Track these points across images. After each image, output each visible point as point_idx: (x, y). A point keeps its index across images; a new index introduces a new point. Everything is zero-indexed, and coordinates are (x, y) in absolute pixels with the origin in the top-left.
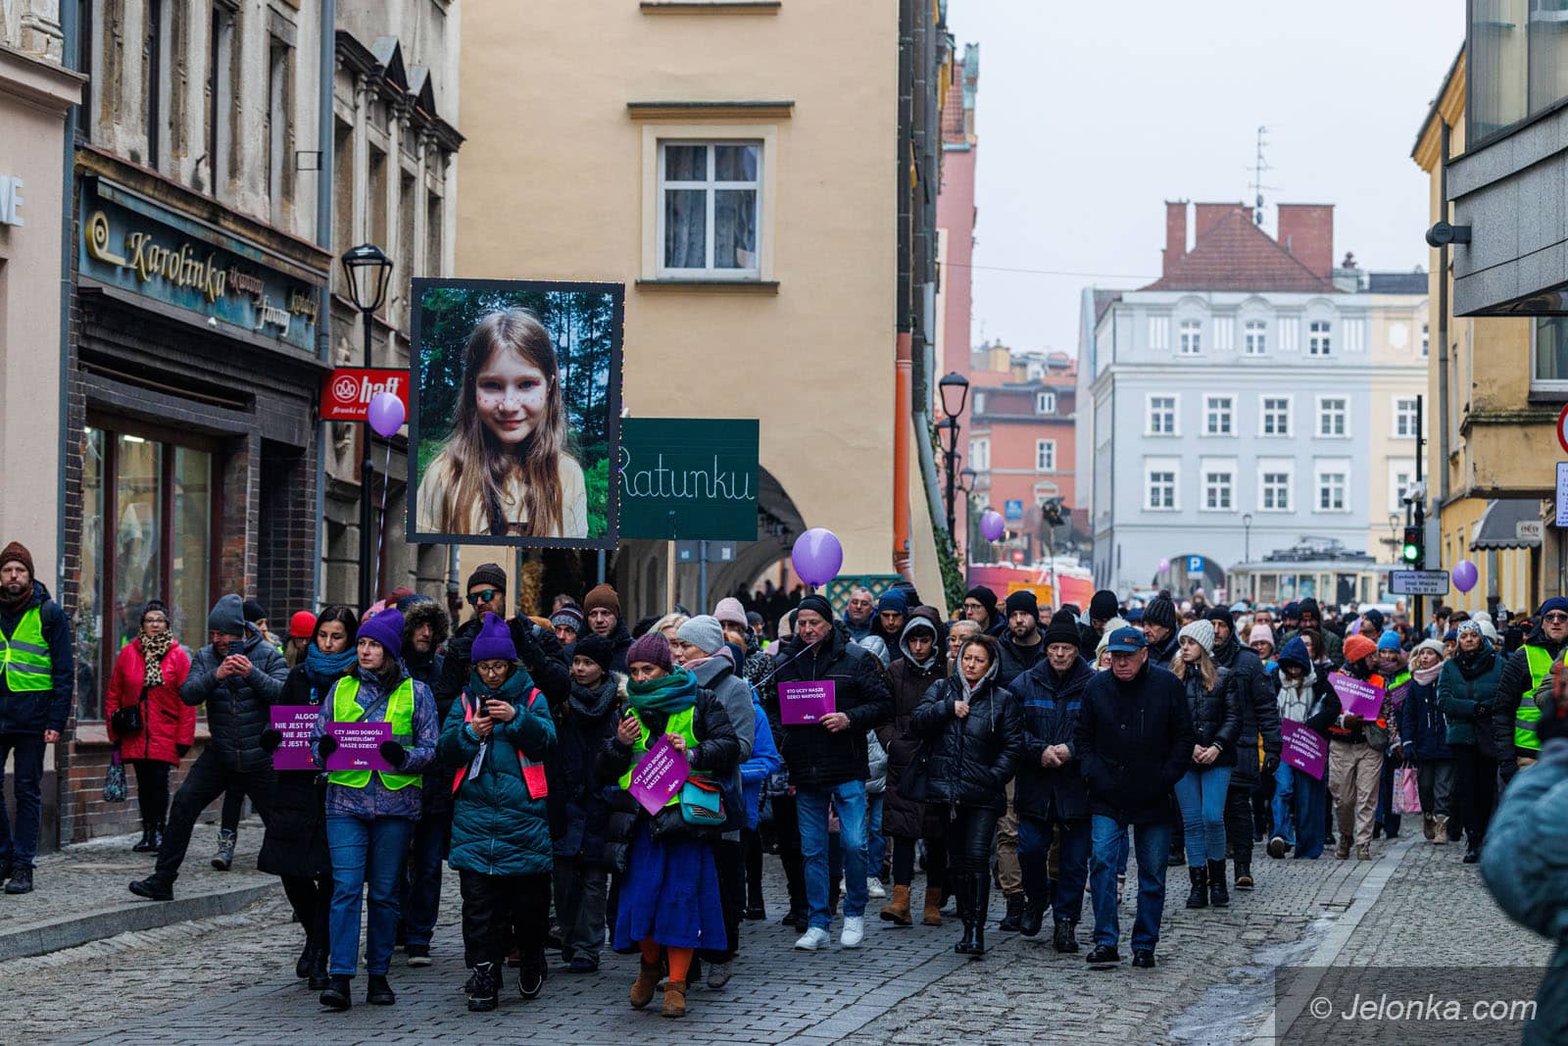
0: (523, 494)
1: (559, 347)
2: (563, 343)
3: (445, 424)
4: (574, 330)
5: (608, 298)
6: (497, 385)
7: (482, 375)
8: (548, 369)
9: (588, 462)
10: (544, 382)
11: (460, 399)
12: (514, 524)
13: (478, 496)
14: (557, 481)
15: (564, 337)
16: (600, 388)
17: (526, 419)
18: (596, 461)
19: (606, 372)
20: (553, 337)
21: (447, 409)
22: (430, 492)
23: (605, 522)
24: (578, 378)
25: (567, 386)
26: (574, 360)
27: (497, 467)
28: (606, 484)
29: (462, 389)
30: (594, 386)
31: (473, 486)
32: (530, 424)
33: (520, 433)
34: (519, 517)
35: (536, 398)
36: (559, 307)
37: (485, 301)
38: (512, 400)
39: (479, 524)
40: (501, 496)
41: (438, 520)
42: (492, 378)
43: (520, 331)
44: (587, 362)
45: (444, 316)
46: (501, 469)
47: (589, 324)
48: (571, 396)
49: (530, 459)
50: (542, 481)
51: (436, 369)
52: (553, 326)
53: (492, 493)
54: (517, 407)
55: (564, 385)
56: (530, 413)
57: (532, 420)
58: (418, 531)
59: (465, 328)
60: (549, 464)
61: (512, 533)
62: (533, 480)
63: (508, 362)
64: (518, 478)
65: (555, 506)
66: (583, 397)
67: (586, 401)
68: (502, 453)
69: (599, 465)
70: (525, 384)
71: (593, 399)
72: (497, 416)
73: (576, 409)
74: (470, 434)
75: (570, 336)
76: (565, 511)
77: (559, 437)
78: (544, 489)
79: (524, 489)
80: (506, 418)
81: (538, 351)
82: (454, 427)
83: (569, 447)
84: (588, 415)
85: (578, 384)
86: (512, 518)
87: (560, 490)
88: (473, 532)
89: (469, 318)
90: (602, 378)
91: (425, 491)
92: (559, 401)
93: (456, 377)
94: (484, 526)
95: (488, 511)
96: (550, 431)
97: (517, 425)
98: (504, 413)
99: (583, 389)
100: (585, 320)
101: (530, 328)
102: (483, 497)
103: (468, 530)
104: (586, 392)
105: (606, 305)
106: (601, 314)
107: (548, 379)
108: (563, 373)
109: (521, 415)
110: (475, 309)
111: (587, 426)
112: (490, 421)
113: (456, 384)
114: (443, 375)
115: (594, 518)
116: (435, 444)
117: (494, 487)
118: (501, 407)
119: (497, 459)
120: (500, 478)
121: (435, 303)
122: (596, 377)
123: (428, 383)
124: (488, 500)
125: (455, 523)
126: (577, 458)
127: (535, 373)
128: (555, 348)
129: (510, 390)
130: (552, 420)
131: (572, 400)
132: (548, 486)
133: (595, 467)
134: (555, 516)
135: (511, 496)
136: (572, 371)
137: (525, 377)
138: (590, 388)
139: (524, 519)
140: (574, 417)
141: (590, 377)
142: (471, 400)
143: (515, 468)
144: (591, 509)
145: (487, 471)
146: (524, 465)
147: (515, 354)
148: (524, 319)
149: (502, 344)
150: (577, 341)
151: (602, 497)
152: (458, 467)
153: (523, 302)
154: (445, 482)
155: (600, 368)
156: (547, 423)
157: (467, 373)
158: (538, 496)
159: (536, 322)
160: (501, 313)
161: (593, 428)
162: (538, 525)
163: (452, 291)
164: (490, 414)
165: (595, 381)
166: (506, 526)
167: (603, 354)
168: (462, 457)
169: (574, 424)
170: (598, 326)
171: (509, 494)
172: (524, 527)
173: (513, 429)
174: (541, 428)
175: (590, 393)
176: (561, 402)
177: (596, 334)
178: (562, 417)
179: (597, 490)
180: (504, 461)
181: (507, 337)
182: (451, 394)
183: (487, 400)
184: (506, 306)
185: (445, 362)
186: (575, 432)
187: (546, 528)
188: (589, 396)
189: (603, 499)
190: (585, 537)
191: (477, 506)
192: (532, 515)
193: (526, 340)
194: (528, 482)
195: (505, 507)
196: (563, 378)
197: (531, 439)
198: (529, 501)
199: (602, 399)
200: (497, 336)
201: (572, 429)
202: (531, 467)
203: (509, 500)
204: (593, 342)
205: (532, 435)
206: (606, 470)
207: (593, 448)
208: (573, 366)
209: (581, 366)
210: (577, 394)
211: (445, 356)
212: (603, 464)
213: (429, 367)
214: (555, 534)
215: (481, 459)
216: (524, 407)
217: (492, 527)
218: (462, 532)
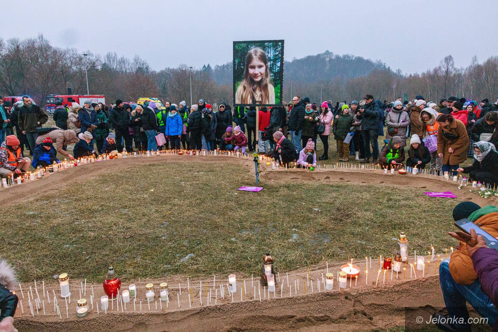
0: (260, 94)
1: (268, 57)
2: (269, 56)
3: (242, 78)
4: (272, 53)
5: (280, 44)
6: (253, 67)
7: (250, 65)
8: (266, 63)
9: (275, 86)
10: (264, 66)
11: (245, 71)
13: (249, 95)
14: (268, 90)
15: (269, 54)
16: (278, 67)
18: (277, 85)
19: (280, 63)
20: (266, 54)
22: (238, 94)
23: (279, 100)
24: (273, 65)
26: (272, 60)
28: (279, 91)
29: (245, 69)
31: (248, 92)
33: (259, 79)
35: (263, 70)
36: (268, 47)
37: (250, 46)
38: (257, 71)
39: (250, 101)
40: (255, 94)
41: (240, 101)
43: (259, 53)
44: (275, 60)
45: (241, 50)
46: (255, 88)
47: (275, 51)
48: (271, 69)
49: (262, 85)
50: (264, 90)
52: (266, 52)
54: (258, 73)
55: (269, 67)
56: (261, 74)
57: (262, 76)
58: (236, 103)
59: (246, 53)
60: (266, 86)
61: (257, 103)
62: (262, 91)
63: (256, 61)
64: (259, 90)
65: (267, 96)
66: (274, 69)
67: (275, 70)
68: (255, 84)
70: (260, 67)
72: (254, 75)
73: (272, 72)
74: (247, 80)
75: (271, 54)
76: (270, 98)
77: (268, 80)
78: (265, 92)
79: (260, 92)
80: (256, 75)
81: (263, 58)
82: (244, 78)
83: (271, 82)
84: (275, 73)
86: (257, 100)
87: (269, 93)
88: (248, 103)
89: (247, 51)
90: (279, 64)
92: (268, 70)
93: (244, 66)
94: (251, 102)
95: (252, 98)
96: (266, 78)
97: (258, 77)
98: (255, 74)
100: (275, 50)
101: (261, 52)
102: (251, 95)
104: (275, 68)
105: (279, 45)
106: (278, 48)
107: (266, 65)
108: (269, 63)
109: (259, 75)
110: (248, 49)
111: (275, 77)
114: (241, 65)
115: (276, 99)
116: (239, 82)
117: (253, 92)
119: (254, 86)
120: (254, 90)
121: (238, 47)
122: (277, 64)
123: (237, 68)
124: (252, 95)
125: (244, 101)
126: (273, 85)
127: (262, 64)
128: (267, 57)
129: (257, 68)
130: (267, 75)
133: (277, 87)
134: (267, 99)
136: (271, 63)
137: (260, 65)
139: (260, 100)
140: (272, 74)
141: (276, 64)
142: (247, 71)
143: (258, 88)
144: (276, 97)
145: (251, 89)
146: (260, 87)
147: (258, 59)
148: (260, 50)
149: (254, 57)
150: (272, 55)
152: (245, 88)
153: (260, 46)
154: (242, 92)
155: (278, 62)
156: (265, 76)
157: (246, 65)
158: (263, 94)
159: (262, 51)
160: (254, 49)
162: (263, 101)
163: (242, 44)
164: (252, 75)
166: (256, 102)
167: (279, 58)
168: (246, 85)
169: (272, 76)
170: (278, 51)
171: (257, 94)
172: (260, 102)
174: (264, 77)
176: (269, 71)
177: (277, 53)
178: (269, 75)
179: (277, 92)
180: (255, 86)
181: (256, 55)
182: (243, 69)
183: (251, 71)
184: (255, 47)
187: (265, 102)
188: (275, 69)
189: (279, 95)
190: (275, 104)
191: (249, 97)
192: (262, 99)
193: (260, 56)
194: (261, 91)
195: (256, 97)
196: (269, 65)
197: (261, 81)
198: (261, 96)
199: (278, 70)
200: (253, 55)
202: (262, 87)
203: (257, 96)
204: (276, 55)
205: (262, 80)
206: (280, 87)
207: (276, 82)
208: (272, 62)
209: (273, 62)
210: (273, 68)
211: (241, 61)
212: (279, 86)
213: (238, 63)
214: (267, 103)
215: (250, 86)
216: (260, 72)
217: (253, 102)
218: (246, 103)
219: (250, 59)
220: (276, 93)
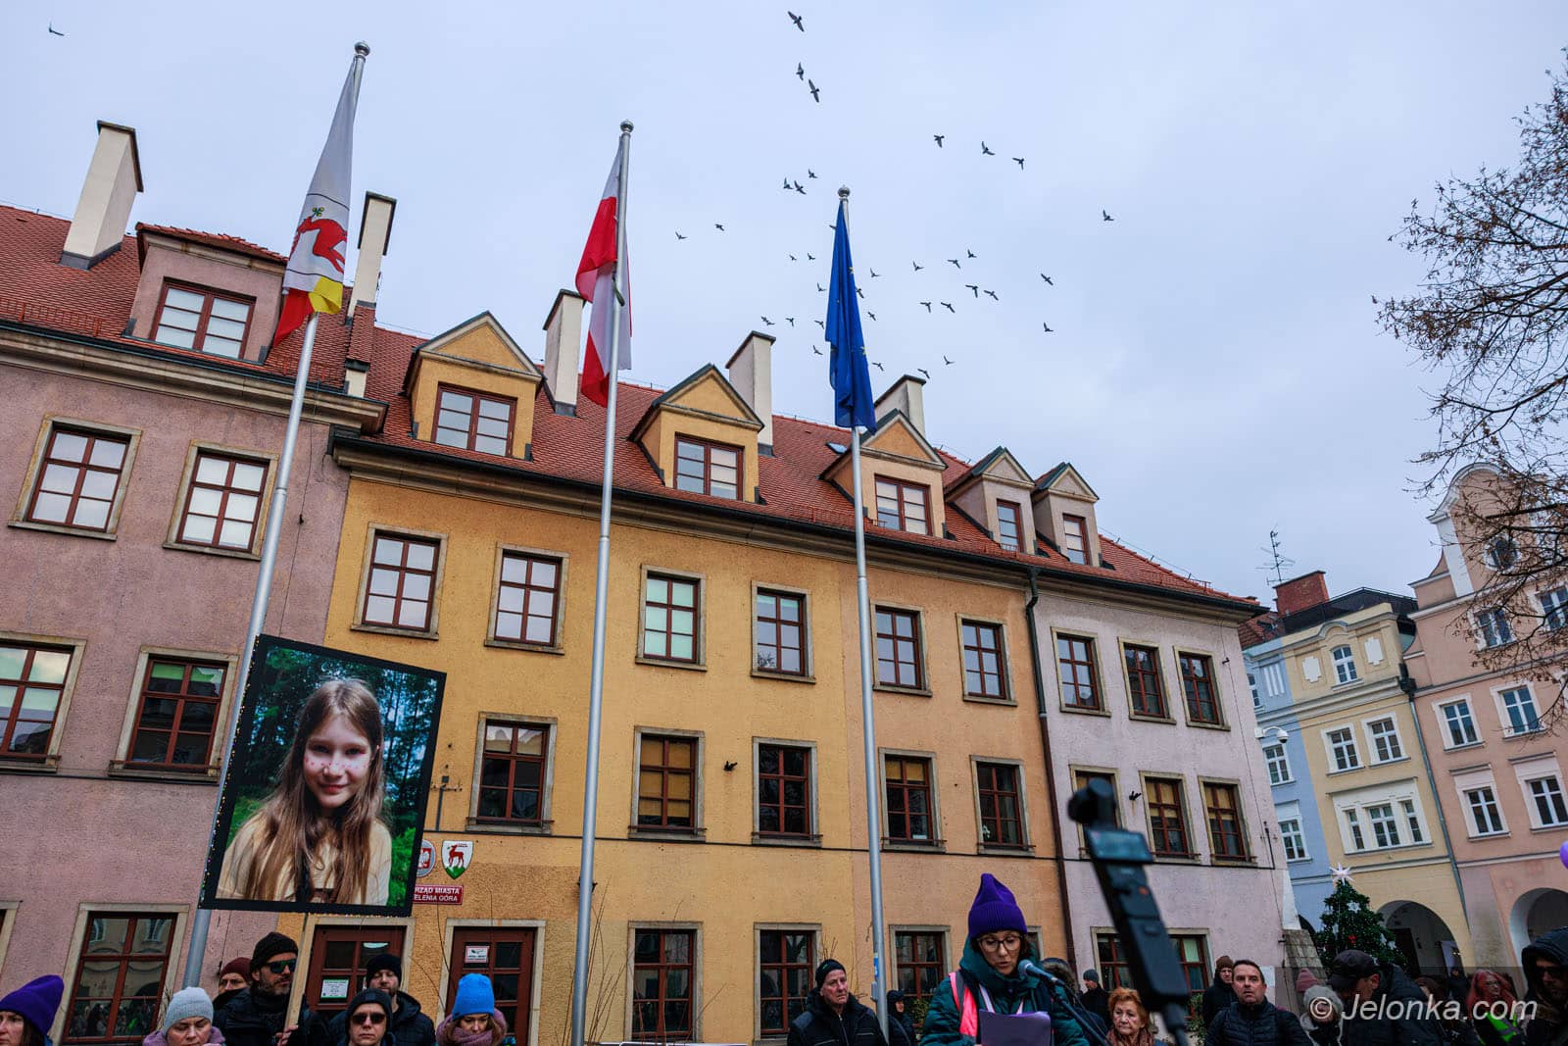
0: (334, 859)
1: (387, 721)
2: (391, 717)
3: (267, 783)
4: (402, 707)
5: (433, 683)
6: (326, 749)
7: (313, 737)
8: (375, 741)
9: (396, 831)
10: (369, 751)
11: (288, 758)
12: (320, 890)
13: (289, 861)
14: (367, 847)
15: (393, 712)
16: (416, 762)
17: (347, 785)
18: (404, 830)
19: (423, 748)
20: (382, 710)
21: (272, 767)
22: (239, 854)
23: (404, 890)
24: (399, 751)
25: (389, 758)
26: (398, 734)
27: (313, 830)
28: (410, 852)
29: (292, 749)
30: (412, 760)
31: (285, 848)
32: (351, 790)
33: (339, 798)
34: (326, 883)
35: (360, 765)
36: (392, 684)
37: (328, 668)
38: (338, 765)
39: (285, 888)
40: (312, 860)
41: (242, 885)
42: (323, 742)
43: (355, 701)
44: (409, 737)
45: (286, 676)
46: (316, 833)
47: (415, 704)
48: (391, 766)
49: (346, 825)
50: (353, 847)
51: (269, 726)
52: (384, 701)
53: (304, 857)
54: (342, 772)
55: (386, 756)
56: (352, 779)
57: (354, 786)
58: (219, 895)
59: (306, 691)
60: (363, 830)
61: (316, 900)
62: (345, 846)
63: (339, 728)
64: (331, 842)
65: (361, 871)
66: (401, 769)
67: (403, 772)
68: (320, 816)
69: (407, 834)
70: (352, 751)
71: (410, 771)
72: (322, 780)
73: (394, 779)
74: (291, 795)
75: (397, 712)
76: (370, 878)
77: (375, 804)
78: (354, 856)
79: (335, 854)
80: (329, 782)
81: (368, 722)
82: (276, 787)
83: (382, 815)
84: (403, 785)
85: (398, 756)
86: (319, 884)
87: (368, 858)
88: (277, 899)
89: (309, 681)
90: (420, 753)
91: (234, 853)
92: (378, 771)
93: (287, 738)
94: (290, 891)
95: (297, 874)
96: (367, 799)
97: (338, 790)
98: (328, 777)
99: (402, 762)
100: (412, 699)
101: (364, 700)
102: (293, 861)
103: (272, 895)
104: (404, 765)
105: (430, 688)
106: (425, 696)
107: (373, 748)
108: (386, 745)
109: (344, 781)
110: (317, 675)
111: (401, 797)
112: (313, 784)
113: (286, 743)
114: (274, 733)
115: (395, 885)
116: (253, 803)
117: (306, 850)
118: (326, 771)
119: (314, 823)
120: (313, 842)
121: (279, 662)
122: (414, 752)
123: (258, 739)
124: (298, 864)
125: (260, 888)
126: (388, 826)
127: (362, 741)
128: (383, 721)
129: (338, 755)
130: (371, 788)
131: (392, 770)
132: (358, 851)
133: (403, 835)
134: (360, 881)
135: (322, 863)
136: (394, 743)
137: (351, 745)
138: (408, 761)
139: (331, 885)
140: (391, 787)
141: (409, 751)
142: (299, 760)
143: (330, 833)
144: (394, 877)
145: (302, 834)
146: (339, 830)
147: (347, 721)
148: (359, 690)
149: (337, 710)
150: (403, 717)
151: (405, 865)
152: (273, 828)
153: (362, 675)
154: (257, 844)
155: (419, 744)
156: (367, 788)
157: (299, 733)
158: (348, 861)
159: (370, 695)
160: (341, 682)
161: (406, 798)
162: (343, 891)
163: (298, 653)
164: (315, 776)
165: (413, 755)
166: (312, 891)
167: (424, 731)
168: (280, 818)
169: (390, 793)
170: (422, 706)
171: (320, 859)
172: (329, 893)
173: (333, 794)
174: (360, 794)
175: (407, 765)
176: (381, 772)
177: (420, 713)
178: (380, 787)
179: (402, 857)
180: (320, 825)
181: (343, 705)
182: (280, 752)
183: (314, 762)
184: (347, 676)
185: (279, 720)
186: (390, 801)
187: (350, 894)
188: (407, 768)
189: (405, 867)
190: (384, 904)
191: (286, 869)
192: (339, 881)
193: (359, 710)
194: (340, 848)
195: (314, 872)
196: (387, 749)
197: (348, 806)
198: (338, 867)
199: (417, 772)
200: (333, 702)
201: (388, 798)
202: (345, 833)
203: (319, 865)
204: (416, 720)
206: (412, 839)
207: (403, 818)
208: (396, 739)
209: (403, 740)
210: (396, 764)
211: (280, 715)
212: (410, 832)
213: (263, 721)
214: (358, 901)
215: (298, 822)
216: (348, 772)
217: (298, 893)
218: (266, 897)
219: (319, 713)
220: (397, 857)
